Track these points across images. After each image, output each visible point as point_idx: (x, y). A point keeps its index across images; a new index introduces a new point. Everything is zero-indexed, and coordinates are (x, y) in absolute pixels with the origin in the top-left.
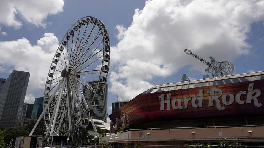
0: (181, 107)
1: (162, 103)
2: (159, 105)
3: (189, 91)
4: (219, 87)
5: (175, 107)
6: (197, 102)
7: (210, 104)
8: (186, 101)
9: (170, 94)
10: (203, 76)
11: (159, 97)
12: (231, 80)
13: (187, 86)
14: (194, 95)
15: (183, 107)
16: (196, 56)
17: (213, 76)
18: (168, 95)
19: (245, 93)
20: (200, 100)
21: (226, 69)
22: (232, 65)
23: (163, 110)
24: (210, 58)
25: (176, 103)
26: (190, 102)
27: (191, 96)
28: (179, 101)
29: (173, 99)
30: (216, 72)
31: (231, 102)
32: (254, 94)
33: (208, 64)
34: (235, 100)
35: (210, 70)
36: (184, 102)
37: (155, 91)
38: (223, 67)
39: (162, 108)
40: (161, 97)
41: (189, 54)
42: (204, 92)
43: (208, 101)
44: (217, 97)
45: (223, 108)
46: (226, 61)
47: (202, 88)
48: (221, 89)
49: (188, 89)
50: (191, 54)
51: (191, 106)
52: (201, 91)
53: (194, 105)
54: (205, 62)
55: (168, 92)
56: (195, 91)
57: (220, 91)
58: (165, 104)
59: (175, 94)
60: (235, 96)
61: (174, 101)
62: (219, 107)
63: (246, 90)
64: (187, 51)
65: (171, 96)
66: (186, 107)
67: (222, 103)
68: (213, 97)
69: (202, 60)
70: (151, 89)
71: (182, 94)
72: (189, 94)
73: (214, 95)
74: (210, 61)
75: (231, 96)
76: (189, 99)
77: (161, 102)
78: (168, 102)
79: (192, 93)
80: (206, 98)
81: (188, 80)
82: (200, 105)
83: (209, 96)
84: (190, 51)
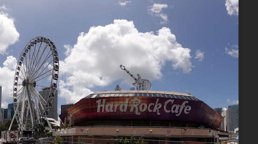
0: (112, 111)
1: (99, 107)
2: (97, 108)
3: (119, 98)
4: (139, 98)
5: (108, 111)
6: (123, 108)
7: (132, 110)
8: (116, 106)
9: (105, 100)
10: (130, 88)
11: (97, 102)
12: (148, 94)
13: (118, 94)
14: (122, 102)
15: (114, 111)
16: (128, 72)
17: (137, 89)
18: (103, 100)
19: (154, 105)
20: (126, 106)
21: (147, 86)
22: (151, 84)
23: (99, 112)
24: (138, 75)
25: (109, 107)
26: (118, 107)
27: (120, 102)
28: (111, 106)
29: (107, 104)
30: (140, 87)
31: (145, 110)
32: (158, 106)
33: (136, 79)
34: (147, 109)
35: (136, 84)
36: (114, 107)
37: (94, 97)
38: (144, 84)
39: (98, 111)
40: (99, 102)
41: (123, 69)
42: (129, 101)
43: (131, 107)
44: (137, 105)
45: (139, 114)
46: (148, 80)
47: (128, 97)
48: (141, 100)
49: (118, 97)
50: (125, 69)
51: (119, 110)
52: (127, 100)
53: (121, 110)
54: (134, 78)
55: (104, 98)
56: (123, 99)
57: (140, 101)
58: (101, 108)
59: (109, 100)
60: (148, 106)
61: (107, 106)
62: (137, 113)
63: (155, 102)
64: (122, 67)
65: (106, 101)
66: (115, 111)
67: (140, 110)
68: (134, 105)
69: (132, 76)
70: (92, 95)
71: (114, 101)
72: (118, 100)
73: (135, 104)
74: (137, 78)
75: (146, 106)
76: (118, 105)
77: (98, 105)
78: (103, 106)
79: (121, 101)
80: (130, 105)
81: (120, 90)
82: (125, 110)
83: (132, 104)
84: (125, 67)
